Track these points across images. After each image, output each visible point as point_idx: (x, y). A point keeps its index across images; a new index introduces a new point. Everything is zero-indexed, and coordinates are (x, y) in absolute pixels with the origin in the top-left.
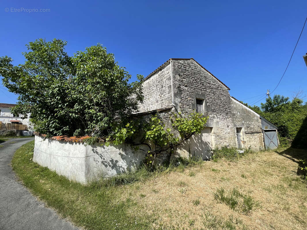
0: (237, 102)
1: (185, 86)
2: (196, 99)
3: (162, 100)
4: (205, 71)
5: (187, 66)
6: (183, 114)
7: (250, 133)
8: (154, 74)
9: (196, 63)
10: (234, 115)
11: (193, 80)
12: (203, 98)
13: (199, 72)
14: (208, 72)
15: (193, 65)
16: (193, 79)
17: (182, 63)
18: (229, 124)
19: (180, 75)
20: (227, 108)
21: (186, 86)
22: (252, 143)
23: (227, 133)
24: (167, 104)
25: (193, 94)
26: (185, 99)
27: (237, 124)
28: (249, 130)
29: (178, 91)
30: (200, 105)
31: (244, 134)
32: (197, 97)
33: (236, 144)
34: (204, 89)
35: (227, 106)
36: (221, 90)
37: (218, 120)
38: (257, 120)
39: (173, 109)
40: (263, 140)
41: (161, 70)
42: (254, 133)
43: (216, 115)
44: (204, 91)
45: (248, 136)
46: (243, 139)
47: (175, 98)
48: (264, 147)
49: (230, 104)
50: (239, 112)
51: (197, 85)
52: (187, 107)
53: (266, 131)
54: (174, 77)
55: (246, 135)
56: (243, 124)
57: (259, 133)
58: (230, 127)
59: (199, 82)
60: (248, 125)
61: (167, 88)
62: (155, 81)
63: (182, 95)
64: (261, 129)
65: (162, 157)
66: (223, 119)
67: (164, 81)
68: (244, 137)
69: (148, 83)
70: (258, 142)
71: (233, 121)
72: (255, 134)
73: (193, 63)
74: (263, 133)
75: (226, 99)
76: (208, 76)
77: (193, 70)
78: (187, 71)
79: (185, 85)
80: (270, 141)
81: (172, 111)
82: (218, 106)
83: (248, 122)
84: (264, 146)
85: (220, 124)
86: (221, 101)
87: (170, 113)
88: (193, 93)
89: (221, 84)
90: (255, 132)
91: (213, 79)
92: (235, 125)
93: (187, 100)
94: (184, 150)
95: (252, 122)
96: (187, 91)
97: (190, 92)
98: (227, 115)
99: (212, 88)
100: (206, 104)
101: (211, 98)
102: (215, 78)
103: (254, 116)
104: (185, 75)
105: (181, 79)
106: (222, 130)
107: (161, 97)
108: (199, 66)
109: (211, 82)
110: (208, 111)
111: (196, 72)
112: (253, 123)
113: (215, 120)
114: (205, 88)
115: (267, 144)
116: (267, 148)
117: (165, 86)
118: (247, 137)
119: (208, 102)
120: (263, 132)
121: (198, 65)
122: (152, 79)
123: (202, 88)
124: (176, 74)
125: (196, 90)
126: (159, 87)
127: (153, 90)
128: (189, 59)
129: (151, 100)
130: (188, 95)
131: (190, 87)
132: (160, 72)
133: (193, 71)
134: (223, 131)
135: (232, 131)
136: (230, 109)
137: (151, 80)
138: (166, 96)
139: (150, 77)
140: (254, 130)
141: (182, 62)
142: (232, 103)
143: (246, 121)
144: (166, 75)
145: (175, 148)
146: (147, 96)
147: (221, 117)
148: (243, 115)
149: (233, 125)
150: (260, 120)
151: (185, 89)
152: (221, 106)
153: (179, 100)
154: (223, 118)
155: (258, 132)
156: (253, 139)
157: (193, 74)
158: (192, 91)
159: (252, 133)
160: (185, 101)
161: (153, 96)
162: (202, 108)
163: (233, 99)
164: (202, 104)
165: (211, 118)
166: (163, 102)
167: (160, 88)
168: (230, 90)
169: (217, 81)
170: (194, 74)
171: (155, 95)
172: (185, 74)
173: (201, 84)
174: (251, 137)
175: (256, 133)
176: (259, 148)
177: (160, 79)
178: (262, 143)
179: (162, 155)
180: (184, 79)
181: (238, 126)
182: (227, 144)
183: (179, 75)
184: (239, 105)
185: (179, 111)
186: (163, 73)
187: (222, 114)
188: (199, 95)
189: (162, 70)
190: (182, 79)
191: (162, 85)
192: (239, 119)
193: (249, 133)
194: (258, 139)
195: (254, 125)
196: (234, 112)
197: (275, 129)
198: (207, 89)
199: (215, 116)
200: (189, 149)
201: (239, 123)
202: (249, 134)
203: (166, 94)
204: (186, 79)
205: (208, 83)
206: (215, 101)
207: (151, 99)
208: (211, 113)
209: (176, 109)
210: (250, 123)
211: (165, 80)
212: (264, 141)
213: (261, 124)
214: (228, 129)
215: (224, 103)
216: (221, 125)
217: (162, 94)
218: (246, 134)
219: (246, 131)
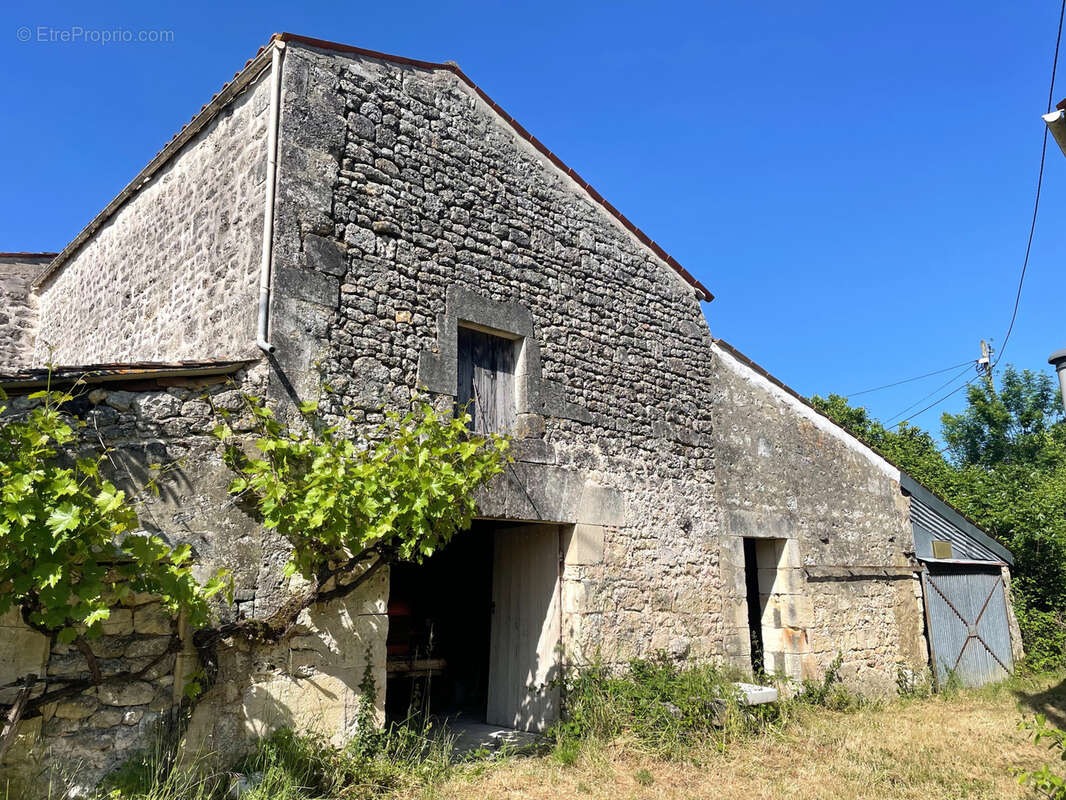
0: (757, 379)
1: (379, 233)
2: (460, 329)
3: (214, 320)
4: (542, 160)
5: (408, 107)
6: (340, 414)
7: (838, 579)
8: (194, 138)
9: (476, 100)
10: (732, 454)
11: (448, 205)
12: (515, 328)
13: (496, 163)
14: (565, 169)
15: (456, 107)
16: (447, 195)
17: (371, 78)
18: (695, 508)
19: (343, 156)
20: (685, 407)
21: (387, 234)
22: (847, 643)
23: (677, 570)
24: (235, 342)
25: (434, 289)
26: (368, 317)
27: (751, 517)
28: (829, 560)
29: (317, 256)
30: (494, 369)
31: (799, 581)
32: (470, 318)
33: (737, 642)
34: (529, 274)
35: (684, 396)
36: (648, 296)
37: (619, 478)
38: (881, 499)
39: (259, 372)
40: (921, 625)
41: (228, 110)
42: (861, 578)
43: (604, 447)
44: (524, 285)
45: (820, 597)
46: (792, 612)
47: (278, 297)
48: (925, 667)
49: (707, 384)
50: (768, 443)
51: (476, 239)
52: (381, 372)
53: (937, 569)
54: (290, 160)
55: (811, 588)
56: (792, 516)
57: (896, 578)
58: (698, 530)
59: (490, 221)
60: (821, 526)
61: (248, 230)
62: (194, 187)
63: (346, 287)
64: (907, 555)
65: (103, 731)
66: (655, 476)
67: (238, 188)
68: (800, 602)
69: (159, 201)
70: (888, 640)
71: (724, 491)
72: (872, 587)
73: (457, 97)
74: (920, 579)
75: (679, 353)
76: (559, 194)
77: (449, 137)
78: (403, 138)
79: (377, 225)
80: (964, 633)
81: (246, 389)
82: (626, 391)
83: (822, 509)
84: (930, 662)
85: (627, 504)
86: (647, 360)
87: (222, 399)
88: (438, 284)
89: (654, 256)
90: (873, 572)
91: (596, 218)
92: (736, 522)
93: (382, 322)
94: (321, 678)
95: (851, 507)
96: (394, 268)
97: (416, 278)
98: (679, 453)
99: (590, 276)
100: (534, 370)
101: (575, 333)
102: (609, 215)
103: (868, 472)
104: (388, 158)
105: (352, 179)
106: (638, 543)
107: (211, 294)
108: (499, 120)
109: (582, 233)
110: (547, 417)
111: (474, 154)
112: (857, 514)
113: (592, 480)
114: (533, 268)
115: (945, 651)
116: (943, 679)
117: (239, 219)
118: (817, 606)
119: (547, 359)
120: (919, 574)
121: (494, 113)
122: (182, 177)
123: (515, 265)
124: (306, 143)
125: (465, 271)
126: (207, 229)
127: (177, 247)
128: (429, 68)
129: (160, 321)
130: (394, 296)
131: (417, 244)
132: (223, 126)
133: (451, 144)
134: (647, 552)
135: (715, 559)
136: (707, 418)
137: (175, 181)
138: (237, 285)
139: (170, 162)
140: (862, 557)
141: (364, 74)
142: (724, 383)
143: (808, 501)
144: (250, 146)
145: (240, 659)
146: (146, 292)
147: (639, 462)
148: (793, 458)
149: (721, 516)
150: (902, 503)
151: (375, 254)
152: (641, 391)
153: (320, 317)
154: (651, 470)
155: (891, 573)
156: (855, 617)
157: (447, 164)
158: (431, 271)
159: (853, 578)
160: (367, 331)
161: (175, 292)
162: (508, 391)
163: (727, 358)
164: (508, 368)
165: (565, 460)
166: (217, 333)
167: (212, 237)
168: (709, 298)
169: (627, 232)
170: (461, 170)
171: (181, 288)
172: (385, 151)
173: (504, 237)
174: (845, 604)
175: (879, 578)
176: (895, 675)
177: (219, 173)
178: (914, 647)
179: (111, 718)
180: (372, 187)
181: (760, 526)
182: (675, 645)
183: (332, 150)
184: (769, 396)
185: (303, 394)
186: (239, 134)
187: (650, 444)
188: (483, 301)
189: (237, 112)
190: (359, 181)
191: (225, 216)
192: (765, 482)
193: (828, 579)
194: (890, 617)
195: (864, 530)
196: (736, 440)
197: (998, 562)
198: (549, 276)
199: (596, 449)
200: (369, 668)
201: (766, 507)
202: (832, 586)
203: (238, 270)
204: (386, 187)
205: (562, 241)
206: (600, 354)
207: (162, 315)
208: (567, 428)
209: (281, 375)
210: (835, 514)
211: (242, 175)
212: (926, 633)
213: (907, 525)
214: (682, 540)
215: (667, 375)
216: (632, 514)
217: (219, 274)
218: (811, 580)
219: (810, 561)
